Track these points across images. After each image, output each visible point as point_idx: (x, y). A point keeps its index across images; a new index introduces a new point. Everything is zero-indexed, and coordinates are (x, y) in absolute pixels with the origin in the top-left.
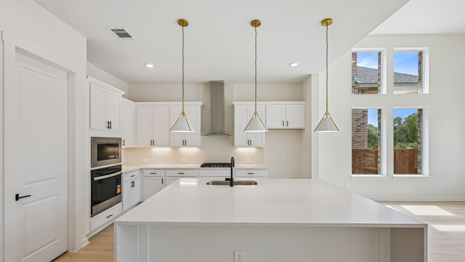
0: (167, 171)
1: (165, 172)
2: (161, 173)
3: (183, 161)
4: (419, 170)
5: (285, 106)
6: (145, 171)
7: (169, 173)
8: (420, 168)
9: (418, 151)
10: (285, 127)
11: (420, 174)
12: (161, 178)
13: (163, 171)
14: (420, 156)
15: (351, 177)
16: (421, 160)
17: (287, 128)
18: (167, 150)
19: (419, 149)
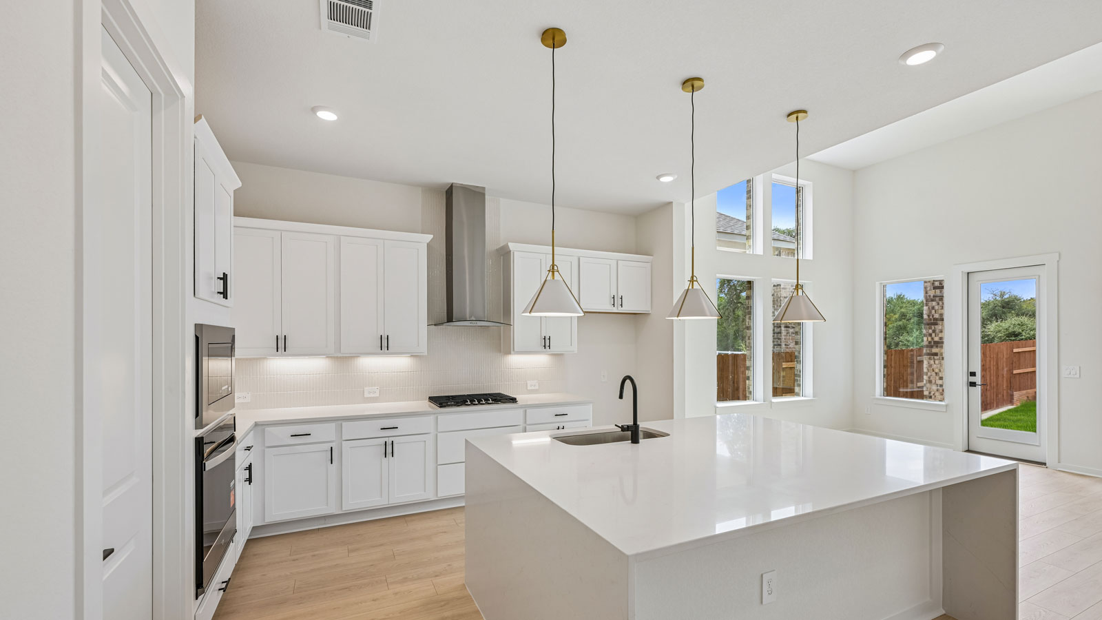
0: (344, 424)
1: (340, 430)
2: (325, 433)
3: (366, 395)
4: (797, 389)
5: (615, 262)
6: (268, 429)
7: (349, 430)
8: (799, 385)
9: (796, 357)
10: (615, 310)
11: (798, 395)
12: (327, 447)
13: (333, 425)
14: (798, 365)
15: (716, 407)
16: (800, 371)
17: (621, 310)
18: (315, 365)
19: (796, 354)
